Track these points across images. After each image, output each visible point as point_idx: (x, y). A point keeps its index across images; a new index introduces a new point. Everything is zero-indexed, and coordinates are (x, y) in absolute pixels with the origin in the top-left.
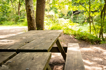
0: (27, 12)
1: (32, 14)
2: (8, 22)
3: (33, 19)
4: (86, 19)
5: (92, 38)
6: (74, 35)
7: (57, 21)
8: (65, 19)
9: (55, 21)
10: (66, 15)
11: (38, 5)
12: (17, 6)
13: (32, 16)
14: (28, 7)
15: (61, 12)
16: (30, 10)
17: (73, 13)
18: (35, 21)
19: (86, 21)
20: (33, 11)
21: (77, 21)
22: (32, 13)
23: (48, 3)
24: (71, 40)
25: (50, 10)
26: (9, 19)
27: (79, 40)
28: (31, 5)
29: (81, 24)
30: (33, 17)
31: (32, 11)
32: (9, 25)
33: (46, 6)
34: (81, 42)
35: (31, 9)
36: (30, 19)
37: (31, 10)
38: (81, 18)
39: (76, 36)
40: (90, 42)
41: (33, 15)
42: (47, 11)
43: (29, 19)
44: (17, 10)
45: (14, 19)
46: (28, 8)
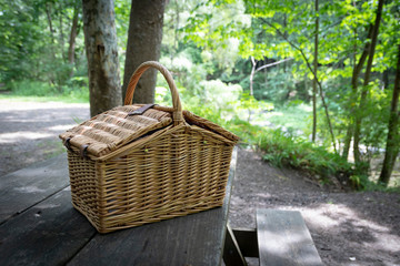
0: (90, 55)
1: (107, 66)
2: (32, 84)
3: (111, 83)
4: (294, 86)
5: (323, 161)
6: (262, 149)
7: (200, 89)
8: (227, 83)
9: (192, 88)
10: (229, 71)
11: (136, 30)
12: (67, 30)
13: (108, 74)
14: (94, 36)
15: (213, 60)
16: (101, 48)
17: (257, 67)
18: (120, 92)
19: (293, 94)
20: (115, 53)
21: (266, 93)
22: (110, 60)
23: (172, 27)
24: (250, 167)
25: (178, 51)
26: (39, 74)
27: (279, 166)
28: (107, 31)
29: (276, 102)
30: (113, 78)
31: (108, 51)
32: (33, 93)
33: (165, 37)
34: (285, 175)
35: (105, 45)
36: (99, 82)
37: (103, 48)
38: (278, 83)
39: (267, 152)
40: (318, 177)
41: (112, 70)
42: (167, 52)
43: (96, 83)
44: (67, 45)
45: (55, 75)
46: (92, 40)
